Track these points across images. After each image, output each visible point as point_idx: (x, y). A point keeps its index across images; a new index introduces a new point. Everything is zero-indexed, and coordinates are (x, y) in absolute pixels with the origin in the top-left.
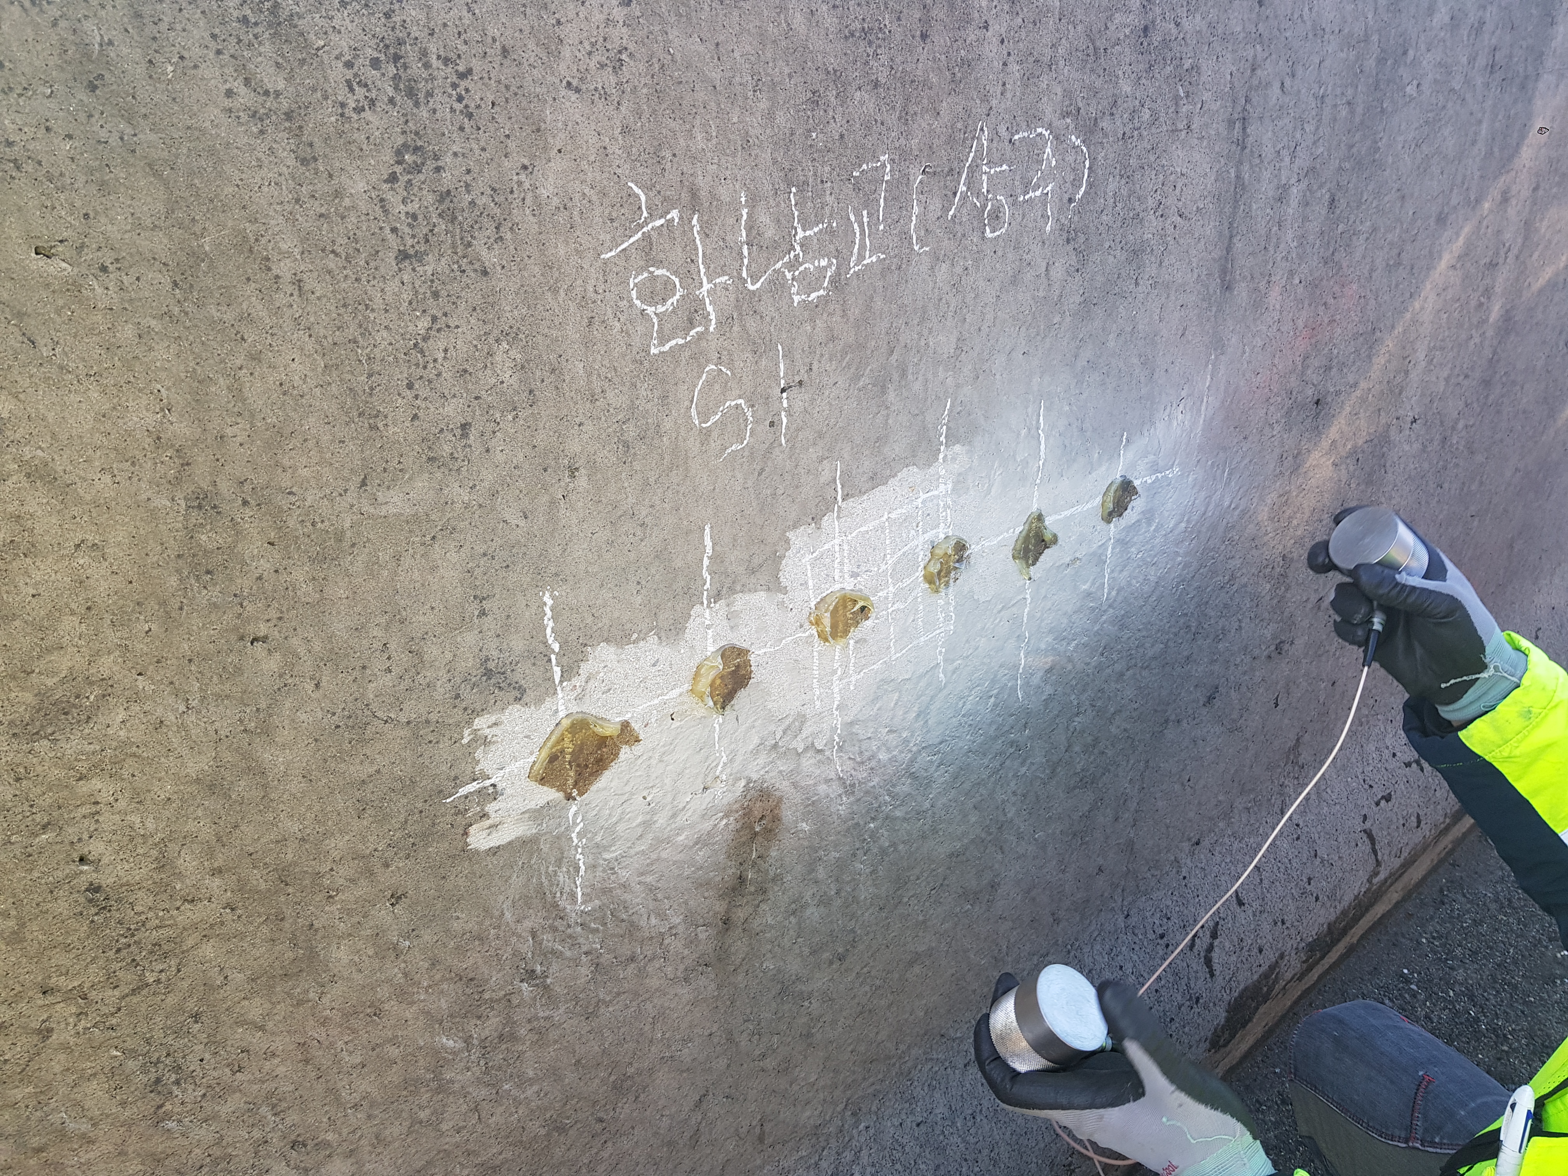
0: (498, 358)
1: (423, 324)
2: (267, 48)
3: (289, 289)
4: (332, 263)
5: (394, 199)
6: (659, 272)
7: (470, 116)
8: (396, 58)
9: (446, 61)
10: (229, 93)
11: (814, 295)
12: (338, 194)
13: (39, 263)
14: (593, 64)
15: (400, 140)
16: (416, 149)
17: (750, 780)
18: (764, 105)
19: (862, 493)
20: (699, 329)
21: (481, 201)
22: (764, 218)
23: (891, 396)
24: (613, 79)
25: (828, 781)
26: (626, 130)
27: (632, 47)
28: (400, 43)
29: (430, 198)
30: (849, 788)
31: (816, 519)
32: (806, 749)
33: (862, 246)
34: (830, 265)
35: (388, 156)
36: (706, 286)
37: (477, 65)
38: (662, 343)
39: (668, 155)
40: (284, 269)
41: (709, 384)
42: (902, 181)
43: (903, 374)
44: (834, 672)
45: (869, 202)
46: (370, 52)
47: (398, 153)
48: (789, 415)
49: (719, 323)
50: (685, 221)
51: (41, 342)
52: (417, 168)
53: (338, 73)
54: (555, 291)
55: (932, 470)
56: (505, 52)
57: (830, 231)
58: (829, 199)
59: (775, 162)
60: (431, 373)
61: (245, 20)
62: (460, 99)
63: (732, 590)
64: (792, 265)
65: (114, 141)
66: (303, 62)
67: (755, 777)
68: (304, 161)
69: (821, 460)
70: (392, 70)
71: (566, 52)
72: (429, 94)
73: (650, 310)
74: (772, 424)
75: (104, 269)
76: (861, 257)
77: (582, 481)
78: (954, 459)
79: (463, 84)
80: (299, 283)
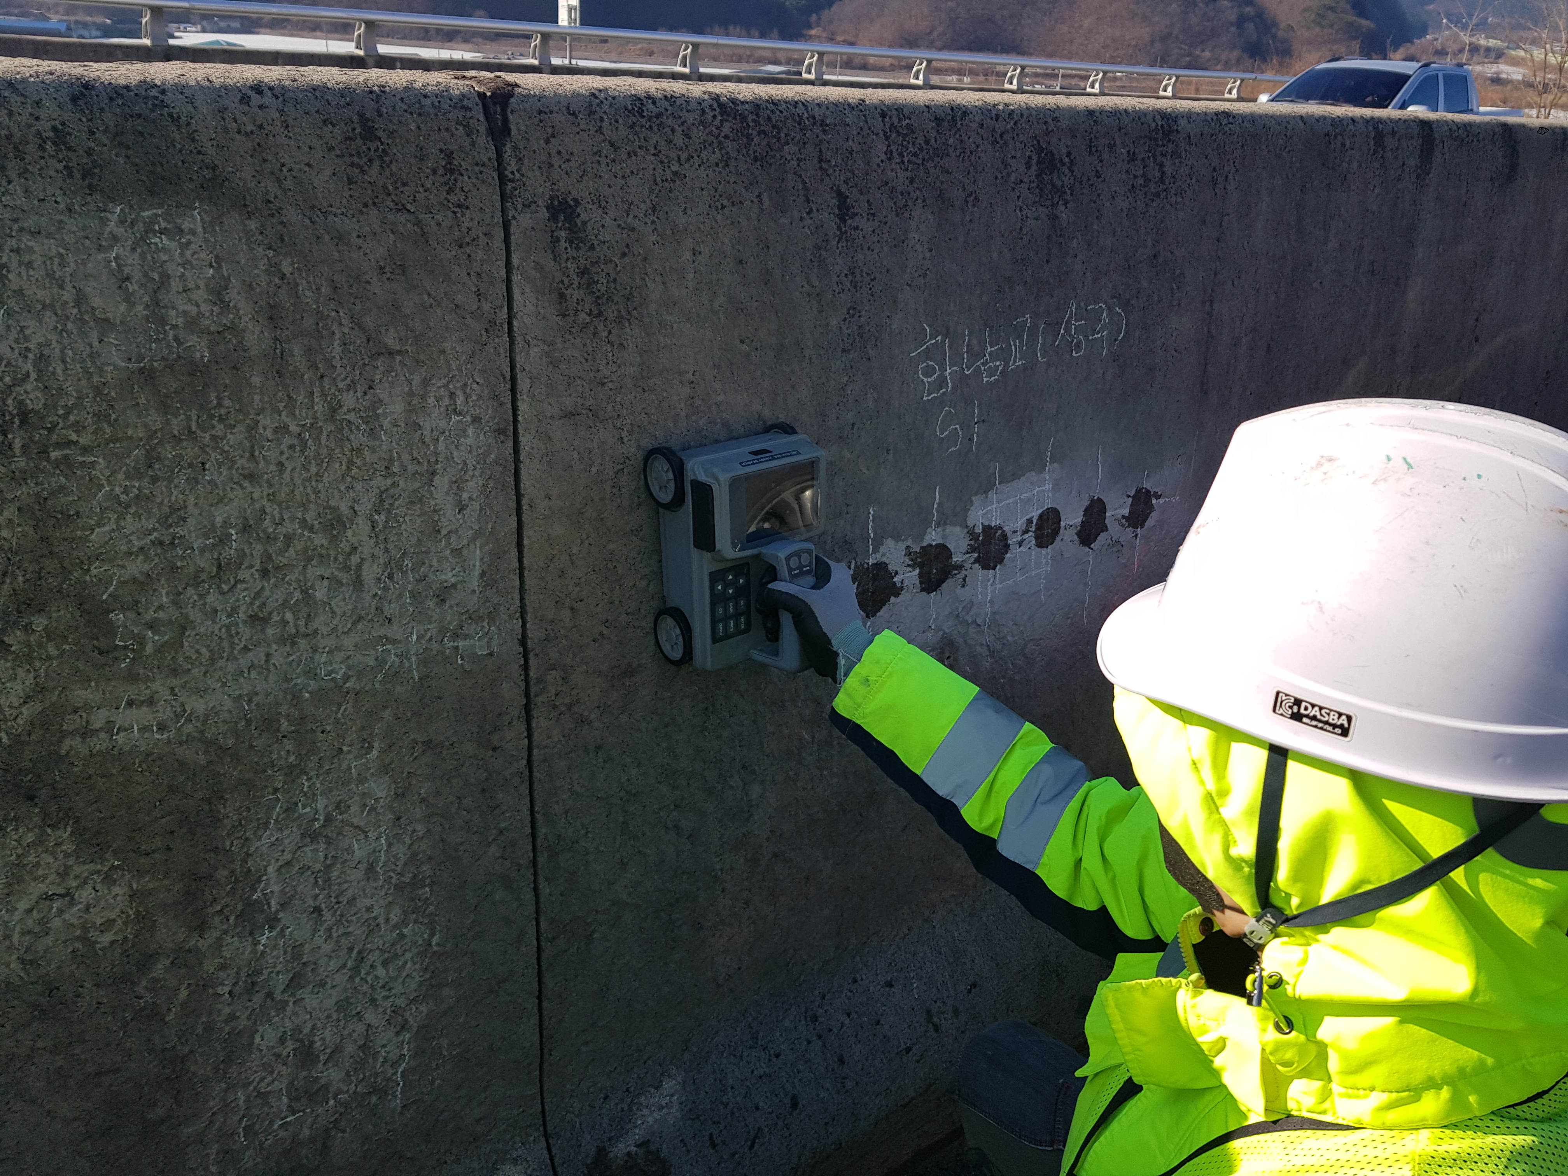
0: (869, 395)
1: (846, 379)
2: (816, 270)
3: (807, 361)
4: (822, 352)
5: (844, 327)
6: (931, 363)
7: (872, 296)
8: (853, 273)
9: (868, 274)
10: (803, 286)
11: (992, 379)
12: (828, 325)
13: (740, 345)
14: (916, 275)
15: (849, 305)
16: (855, 308)
17: (945, 633)
18: (978, 292)
19: (1008, 482)
20: (944, 390)
21: (872, 330)
22: (974, 342)
23: (1024, 433)
24: (923, 281)
25: (982, 645)
26: (925, 302)
27: (931, 268)
28: (855, 268)
29: (855, 328)
30: (992, 653)
31: (986, 492)
32: (972, 623)
33: (1016, 357)
34: (1001, 365)
35: (845, 311)
36: (949, 371)
37: (878, 276)
38: (928, 395)
39: (939, 312)
40: (807, 353)
41: (945, 416)
42: (1034, 328)
43: (1030, 423)
44: (989, 580)
45: (1020, 337)
46: (845, 272)
47: (849, 310)
48: (978, 436)
49: (952, 388)
50: (943, 341)
51: (735, 374)
52: (853, 316)
53: (835, 279)
54: (892, 369)
55: (1042, 475)
56: (888, 271)
57: (1001, 349)
58: (1003, 334)
59: (981, 316)
60: (845, 400)
61: (811, 260)
62: (870, 289)
63: (945, 523)
64: (984, 364)
65: (768, 302)
66: (825, 275)
67: (947, 631)
68: (820, 312)
69: (990, 461)
70: (850, 277)
71: (908, 271)
72: (861, 287)
73: (925, 380)
74: (970, 440)
75: (757, 349)
76: (1015, 362)
77: (891, 457)
78: (1054, 471)
79: (872, 283)
80: (810, 359)
